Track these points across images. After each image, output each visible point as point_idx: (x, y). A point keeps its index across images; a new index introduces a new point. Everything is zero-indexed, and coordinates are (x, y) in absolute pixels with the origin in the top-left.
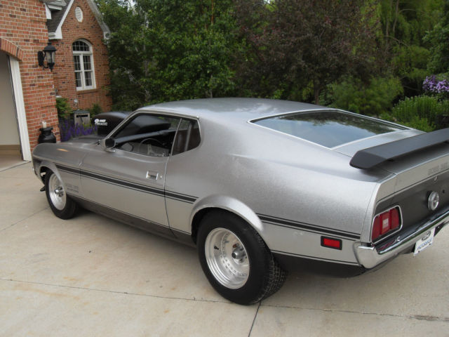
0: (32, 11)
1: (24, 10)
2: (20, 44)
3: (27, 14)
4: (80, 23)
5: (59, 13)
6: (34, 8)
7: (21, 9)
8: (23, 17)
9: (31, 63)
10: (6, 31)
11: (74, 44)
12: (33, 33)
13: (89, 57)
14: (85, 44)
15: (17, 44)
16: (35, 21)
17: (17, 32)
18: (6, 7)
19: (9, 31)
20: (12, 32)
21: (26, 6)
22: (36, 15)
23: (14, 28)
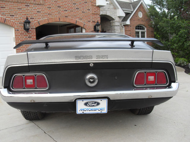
0: (93, 10)
1: (89, 10)
2: (86, 22)
3: (90, 11)
4: (140, 18)
5: (130, 14)
6: (94, 9)
7: (88, 10)
8: (88, 13)
9: (90, 30)
10: (79, 18)
11: (137, 27)
12: (92, 19)
13: (144, 32)
14: (143, 27)
15: (84, 22)
16: (94, 14)
17: (85, 18)
18: (80, 9)
19: (81, 18)
20: (82, 18)
21: (90, 9)
22: (95, 12)
23: (83, 16)
